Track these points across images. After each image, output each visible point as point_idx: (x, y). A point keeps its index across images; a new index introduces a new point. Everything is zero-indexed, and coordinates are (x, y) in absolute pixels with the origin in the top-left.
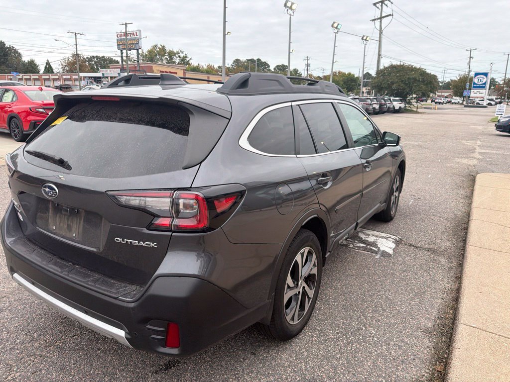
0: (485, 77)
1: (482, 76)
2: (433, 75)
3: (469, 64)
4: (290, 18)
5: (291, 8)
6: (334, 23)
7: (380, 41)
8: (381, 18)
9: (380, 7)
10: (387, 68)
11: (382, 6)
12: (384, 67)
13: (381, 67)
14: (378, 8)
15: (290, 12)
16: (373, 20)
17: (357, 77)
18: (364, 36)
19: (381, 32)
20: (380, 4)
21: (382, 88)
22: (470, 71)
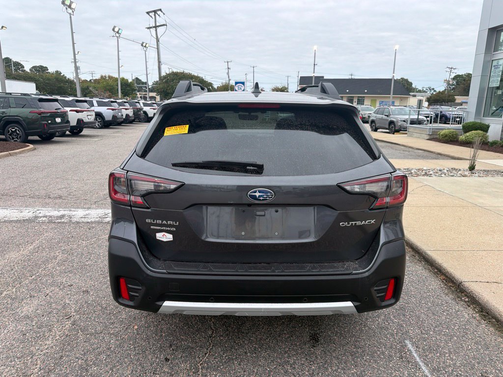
0: (243, 85)
1: (241, 85)
2: (210, 83)
3: (228, 73)
4: (71, 17)
5: (70, 6)
6: (115, 27)
7: (158, 49)
8: (156, 27)
9: (153, 16)
10: (169, 74)
11: (155, 15)
12: (166, 73)
13: (163, 74)
14: (151, 17)
15: (70, 11)
16: (148, 28)
17: (131, 82)
18: (143, 43)
19: (158, 40)
20: (153, 13)
21: (168, 93)
22: (229, 80)
